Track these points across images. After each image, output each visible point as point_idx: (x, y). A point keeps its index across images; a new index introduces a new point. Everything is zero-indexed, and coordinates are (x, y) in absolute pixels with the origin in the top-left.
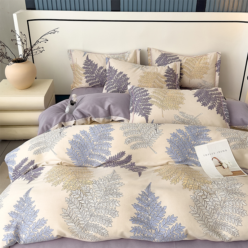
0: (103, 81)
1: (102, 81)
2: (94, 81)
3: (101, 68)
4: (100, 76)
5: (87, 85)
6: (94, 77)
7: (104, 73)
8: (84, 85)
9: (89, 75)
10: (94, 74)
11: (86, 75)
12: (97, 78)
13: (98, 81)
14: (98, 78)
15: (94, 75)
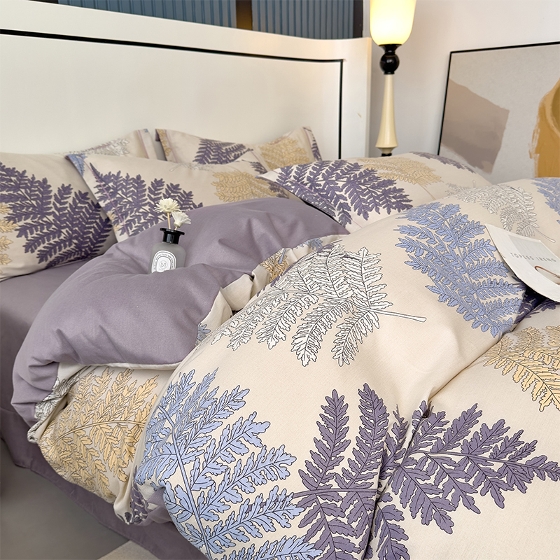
0: (84, 233)
1: (83, 238)
2: (57, 239)
3: (65, 190)
4: (72, 220)
5: (31, 260)
6: (49, 224)
7: (82, 208)
8: (21, 265)
9: (29, 221)
10: (49, 214)
11: (22, 223)
12: (64, 228)
13: (70, 239)
14: (67, 226)
15: (51, 218)
